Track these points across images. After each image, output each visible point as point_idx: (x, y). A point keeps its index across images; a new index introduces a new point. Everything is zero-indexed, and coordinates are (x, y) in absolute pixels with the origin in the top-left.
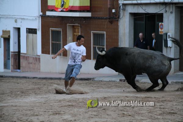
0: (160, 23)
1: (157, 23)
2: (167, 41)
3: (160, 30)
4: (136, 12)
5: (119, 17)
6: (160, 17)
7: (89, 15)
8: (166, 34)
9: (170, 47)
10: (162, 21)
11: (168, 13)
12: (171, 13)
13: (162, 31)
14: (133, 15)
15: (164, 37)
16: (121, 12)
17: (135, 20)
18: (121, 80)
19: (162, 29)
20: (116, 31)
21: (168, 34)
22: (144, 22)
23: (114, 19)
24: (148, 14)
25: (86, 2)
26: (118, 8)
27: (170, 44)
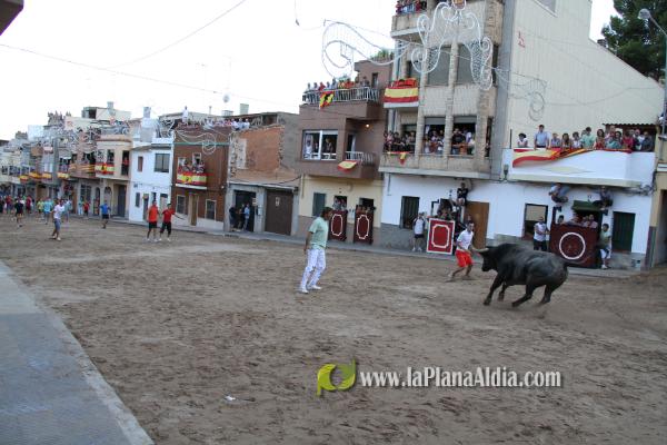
1: (251, 198)
2: (257, 210)
4: (239, 190)
5: (226, 192)
6: (254, 195)
7: (205, 188)
8: (258, 206)
9: (259, 215)
10: (255, 197)
11: (260, 193)
12: (262, 193)
13: (255, 204)
14: (237, 192)
15: (256, 208)
16: (228, 189)
17: (237, 195)
20: (223, 200)
22: (243, 197)
23: (223, 193)
24: (246, 192)
25: (204, 179)
26: (226, 186)
27: (259, 212)
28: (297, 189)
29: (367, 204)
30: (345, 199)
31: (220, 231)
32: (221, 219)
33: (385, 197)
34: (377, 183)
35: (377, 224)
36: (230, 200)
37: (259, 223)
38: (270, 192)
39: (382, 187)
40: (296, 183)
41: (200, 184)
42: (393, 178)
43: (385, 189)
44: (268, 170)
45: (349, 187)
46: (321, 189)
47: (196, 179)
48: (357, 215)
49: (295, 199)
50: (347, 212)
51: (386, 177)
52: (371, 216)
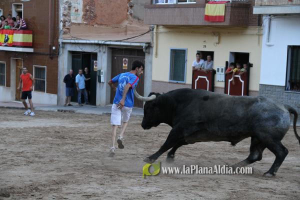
0: (95, 61)
1: (92, 60)
2: (100, 77)
3: (95, 67)
4: (74, 50)
5: (58, 54)
6: (94, 56)
7: (31, 50)
8: (100, 71)
9: (103, 83)
10: (96, 60)
11: (102, 53)
12: (104, 52)
13: (96, 68)
14: (71, 52)
15: (98, 74)
16: (61, 50)
17: (73, 57)
18: (58, 111)
19: (96, 66)
20: (56, 66)
21: (101, 71)
22: (81, 59)
23: (54, 55)
24: (84, 52)
25: (29, 38)
26: (58, 46)
27: (102, 80)
28: (149, 46)
29: (241, 59)
30: (211, 54)
31: (54, 106)
32: (53, 90)
33: (265, 50)
34: (253, 30)
35: (254, 86)
36: (64, 65)
37: (102, 93)
38: (116, 52)
39: (260, 35)
40: (146, 38)
41: (24, 45)
42: (274, 22)
43: (264, 38)
44: (114, 23)
45: (216, 39)
46: (179, 43)
47: (18, 38)
48: (227, 76)
49: (147, 58)
50: (214, 72)
51: (266, 21)
52: (246, 76)
